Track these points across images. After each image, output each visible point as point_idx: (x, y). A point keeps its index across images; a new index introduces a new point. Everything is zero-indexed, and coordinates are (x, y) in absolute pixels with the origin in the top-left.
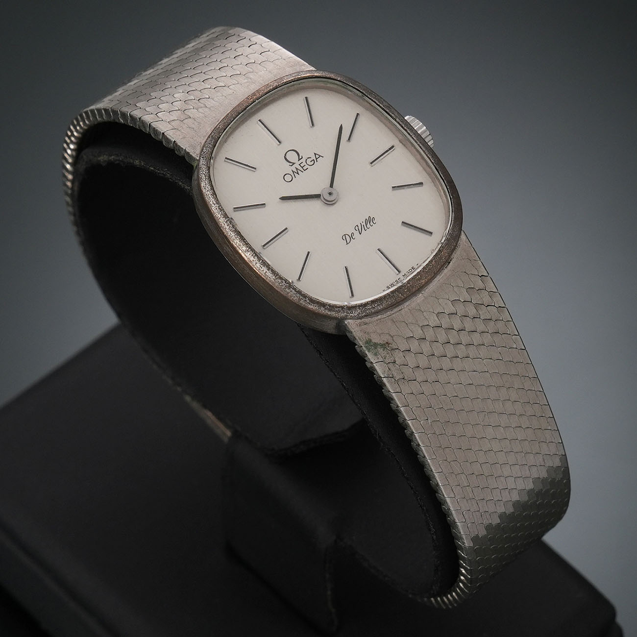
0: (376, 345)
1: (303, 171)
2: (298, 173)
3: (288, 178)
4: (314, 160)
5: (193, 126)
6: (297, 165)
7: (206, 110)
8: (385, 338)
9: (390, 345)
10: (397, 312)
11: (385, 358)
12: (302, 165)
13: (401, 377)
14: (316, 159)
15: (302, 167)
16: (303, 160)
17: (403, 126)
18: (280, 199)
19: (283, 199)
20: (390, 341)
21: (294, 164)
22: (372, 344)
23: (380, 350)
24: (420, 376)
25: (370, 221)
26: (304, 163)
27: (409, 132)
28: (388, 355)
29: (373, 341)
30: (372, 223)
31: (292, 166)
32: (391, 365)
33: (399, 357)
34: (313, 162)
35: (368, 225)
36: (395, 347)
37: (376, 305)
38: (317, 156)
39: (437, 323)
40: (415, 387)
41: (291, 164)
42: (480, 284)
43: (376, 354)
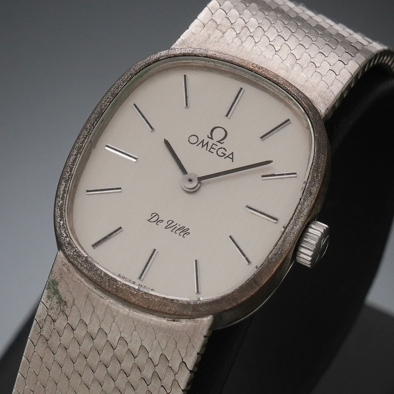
0: (56, 292)
1: (208, 149)
2: (203, 146)
3: (194, 140)
4: (225, 154)
5: (212, 38)
6: (211, 142)
7: (239, 43)
8: (68, 298)
9: (65, 307)
10: (99, 295)
11: (51, 309)
12: (214, 146)
13: (47, 337)
14: (227, 157)
15: (212, 148)
16: (220, 145)
17: (296, 214)
18: (164, 139)
19: (167, 143)
20: (69, 305)
21: (212, 138)
22: (55, 287)
23: (55, 300)
24: (60, 356)
25: (184, 231)
26: (217, 148)
27: (291, 222)
28: (55, 310)
29: (59, 287)
30: (182, 234)
31: (208, 137)
32: (49, 319)
33: (61, 322)
34: (223, 155)
35: (178, 232)
36: (67, 312)
37: (85, 266)
38: (231, 156)
39: (115, 343)
40: (48, 358)
41: (210, 136)
42: (176, 365)
43: (49, 297)
